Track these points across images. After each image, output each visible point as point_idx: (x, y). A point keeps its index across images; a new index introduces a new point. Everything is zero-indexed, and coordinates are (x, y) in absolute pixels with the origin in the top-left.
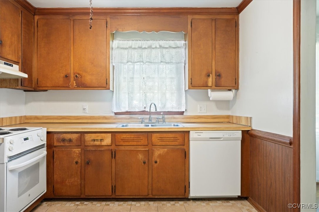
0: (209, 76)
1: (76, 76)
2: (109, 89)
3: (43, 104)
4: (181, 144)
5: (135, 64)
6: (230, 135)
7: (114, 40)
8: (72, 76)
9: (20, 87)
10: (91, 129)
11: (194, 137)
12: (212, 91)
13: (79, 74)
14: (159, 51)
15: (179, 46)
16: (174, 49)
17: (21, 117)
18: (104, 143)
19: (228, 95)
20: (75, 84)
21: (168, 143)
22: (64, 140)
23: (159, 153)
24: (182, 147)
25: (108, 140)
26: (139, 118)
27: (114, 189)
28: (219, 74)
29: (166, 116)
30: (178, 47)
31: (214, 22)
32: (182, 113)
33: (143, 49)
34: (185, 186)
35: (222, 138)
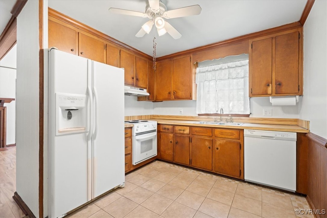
0: (268, 85)
1: (174, 93)
2: (192, 99)
3: (161, 109)
4: (237, 138)
5: (211, 82)
6: (283, 135)
7: (197, 68)
8: (172, 92)
9: (147, 100)
10: (178, 123)
11: (247, 134)
12: (273, 98)
13: (175, 91)
14: (227, 71)
15: (244, 64)
16: (239, 67)
17: (151, 115)
18: (185, 132)
19: (291, 101)
20: (173, 97)
21: (226, 137)
22: (165, 129)
23: (220, 142)
24: (238, 141)
25: (187, 131)
26: (214, 118)
27: (190, 161)
28: (279, 83)
29: (233, 118)
30: (244, 66)
31: (275, 39)
32: (248, 116)
33: (216, 70)
34: (240, 171)
35: (274, 137)
